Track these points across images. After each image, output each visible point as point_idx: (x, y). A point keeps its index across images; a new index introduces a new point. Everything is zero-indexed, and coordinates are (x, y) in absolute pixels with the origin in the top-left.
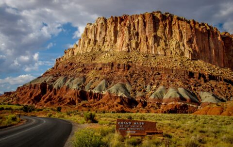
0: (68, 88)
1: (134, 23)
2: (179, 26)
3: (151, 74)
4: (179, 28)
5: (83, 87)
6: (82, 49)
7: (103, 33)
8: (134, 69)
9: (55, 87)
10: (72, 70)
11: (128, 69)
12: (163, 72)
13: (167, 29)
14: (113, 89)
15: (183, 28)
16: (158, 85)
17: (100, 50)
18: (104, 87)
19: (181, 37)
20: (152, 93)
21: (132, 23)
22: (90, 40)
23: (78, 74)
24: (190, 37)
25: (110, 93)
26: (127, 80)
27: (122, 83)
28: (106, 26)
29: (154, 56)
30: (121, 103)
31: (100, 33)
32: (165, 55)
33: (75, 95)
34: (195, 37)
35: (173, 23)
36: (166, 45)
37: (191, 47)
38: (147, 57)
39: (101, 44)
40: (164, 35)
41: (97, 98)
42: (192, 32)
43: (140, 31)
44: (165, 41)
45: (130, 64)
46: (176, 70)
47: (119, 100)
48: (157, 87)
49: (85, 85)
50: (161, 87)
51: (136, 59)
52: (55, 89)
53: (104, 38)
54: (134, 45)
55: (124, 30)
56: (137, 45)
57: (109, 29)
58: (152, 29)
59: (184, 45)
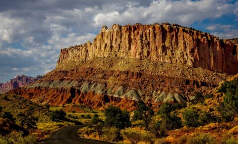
0: (94, 93)
1: (146, 33)
2: (184, 38)
3: (157, 81)
4: (184, 39)
5: (106, 92)
6: (98, 52)
7: (119, 40)
8: (145, 77)
9: (82, 91)
10: (93, 75)
11: (140, 77)
12: (166, 80)
13: (174, 40)
14: (128, 94)
15: (187, 40)
16: (162, 90)
17: (116, 55)
18: (122, 92)
19: (185, 47)
20: (156, 98)
21: (144, 33)
22: (106, 45)
23: (100, 79)
24: (192, 48)
25: (126, 98)
26: (139, 86)
27: (136, 89)
28: (121, 34)
29: (162, 65)
30: (134, 105)
31: (116, 40)
32: (171, 63)
33: (100, 98)
34: (197, 48)
35: (179, 34)
36: (173, 54)
37: (193, 56)
38: (156, 65)
39: (117, 50)
40: (171, 45)
41: (117, 101)
42: (194, 43)
43: (150, 41)
44: (171, 51)
45: (142, 72)
46: (177, 78)
47: (133, 103)
48: (160, 93)
49: (107, 90)
50: (163, 93)
51: (147, 68)
52: (83, 93)
53: (119, 45)
54: (145, 54)
55: (137, 39)
56: (148, 53)
57: (124, 36)
58: (161, 41)
59: (187, 55)
